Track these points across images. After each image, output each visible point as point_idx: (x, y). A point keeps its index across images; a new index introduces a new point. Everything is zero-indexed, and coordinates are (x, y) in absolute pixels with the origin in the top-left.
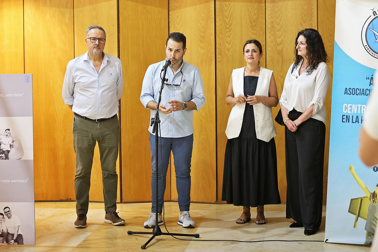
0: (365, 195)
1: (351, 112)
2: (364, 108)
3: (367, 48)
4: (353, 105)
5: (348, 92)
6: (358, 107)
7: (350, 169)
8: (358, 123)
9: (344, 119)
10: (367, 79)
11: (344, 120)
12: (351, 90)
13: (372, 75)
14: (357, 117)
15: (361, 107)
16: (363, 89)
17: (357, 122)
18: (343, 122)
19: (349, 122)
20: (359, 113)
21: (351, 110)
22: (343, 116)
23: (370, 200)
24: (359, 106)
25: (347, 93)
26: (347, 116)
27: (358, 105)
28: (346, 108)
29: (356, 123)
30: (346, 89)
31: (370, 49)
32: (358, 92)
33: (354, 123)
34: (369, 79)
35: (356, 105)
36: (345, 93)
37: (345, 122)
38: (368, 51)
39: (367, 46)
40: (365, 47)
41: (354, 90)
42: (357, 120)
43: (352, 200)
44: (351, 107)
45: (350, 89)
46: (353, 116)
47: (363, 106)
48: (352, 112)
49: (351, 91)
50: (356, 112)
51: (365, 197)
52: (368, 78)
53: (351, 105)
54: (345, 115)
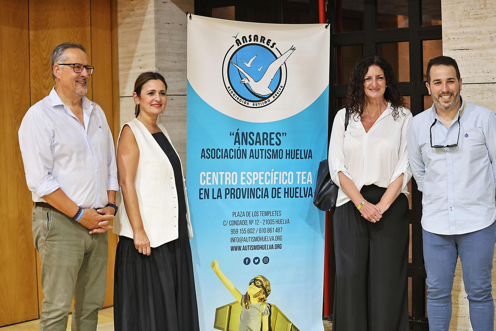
0: (235, 300)
1: (210, 184)
2: (228, 177)
3: (231, 91)
4: (214, 173)
5: (206, 154)
6: (219, 175)
7: (212, 266)
8: (221, 198)
9: (202, 194)
10: (231, 135)
11: (202, 196)
12: (210, 151)
13: (238, 129)
14: (219, 190)
15: (224, 175)
16: (226, 150)
17: (219, 198)
18: (200, 198)
19: (208, 198)
20: (221, 184)
21: (210, 181)
22: (200, 189)
23: (242, 305)
24: (222, 173)
25: (204, 156)
26: (205, 189)
27: (220, 173)
28: (204, 178)
29: (217, 198)
30: (203, 150)
31: (234, 93)
32: (219, 154)
33: (215, 198)
34: (233, 135)
35: (217, 173)
36: (202, 156)
37: (204, 198)
38: (232, 95)
39: (231, 88)
40: (228, 90)
41: (213, 151)
42: (219, 195)
43: (217, 309)
44: (210, 176)
45: (208, 151)
46: (213, 189)
47: (227, 173)
48: (212, 183)
49: (210, 153)
50: (217, 183)
51: (234, 303)
52: (232, 133)
53: (210, 173)
54: (202, 189)
